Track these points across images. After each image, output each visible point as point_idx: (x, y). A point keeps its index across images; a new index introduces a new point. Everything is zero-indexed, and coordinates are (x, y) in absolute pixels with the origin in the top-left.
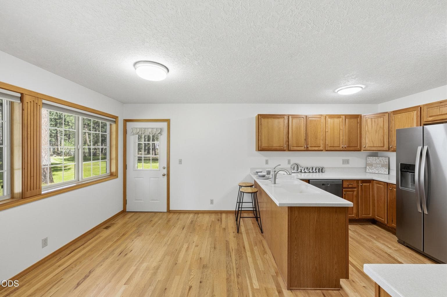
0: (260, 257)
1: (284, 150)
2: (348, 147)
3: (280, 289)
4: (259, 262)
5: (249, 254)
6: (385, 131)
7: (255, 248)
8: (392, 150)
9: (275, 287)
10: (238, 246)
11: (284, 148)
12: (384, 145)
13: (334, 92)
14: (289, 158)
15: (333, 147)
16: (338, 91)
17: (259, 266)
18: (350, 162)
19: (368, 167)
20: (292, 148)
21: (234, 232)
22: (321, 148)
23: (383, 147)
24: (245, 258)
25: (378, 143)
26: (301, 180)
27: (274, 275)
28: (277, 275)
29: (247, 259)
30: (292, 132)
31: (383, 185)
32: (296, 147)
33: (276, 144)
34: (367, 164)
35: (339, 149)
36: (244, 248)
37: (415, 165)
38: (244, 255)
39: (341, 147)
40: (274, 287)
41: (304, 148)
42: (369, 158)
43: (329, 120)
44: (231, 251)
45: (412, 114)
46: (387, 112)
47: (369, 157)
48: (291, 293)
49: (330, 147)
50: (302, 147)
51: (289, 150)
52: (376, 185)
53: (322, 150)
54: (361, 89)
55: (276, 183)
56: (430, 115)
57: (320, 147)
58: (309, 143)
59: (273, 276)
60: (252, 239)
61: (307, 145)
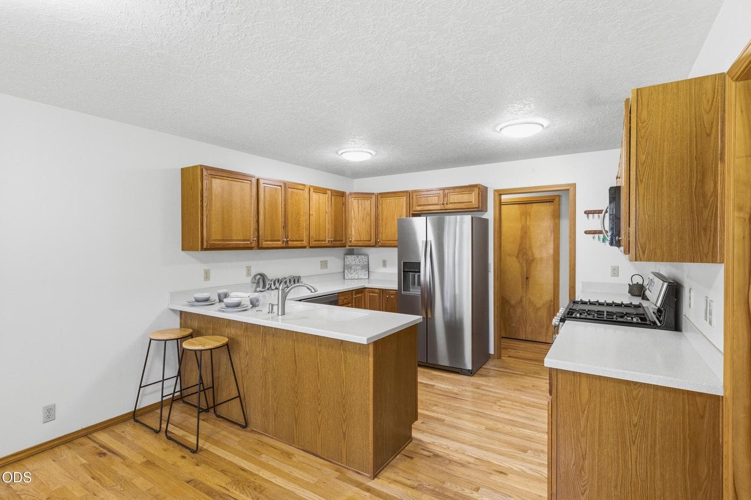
0: (289, 465)
1: (251, 248)
2: (334, 241)
3: (364, 486)
4: (297, 473)
5: (265, 474)
6: (372, 219)
7: (264, 458)
8: (380, 244)
9: (358, 489)
10: (229, 476)
11: (251, 243)
12: (371, 239)
13: (337, 153)
14: (248, 263)
15: (319, 241)
16: (342, 154)
17: (305, 479)
18: (329, 265)
19: (346, 271)
20: (265, 244)
21: (184, 457)
22: (305, 243)
23: (370, 241)
24: (267, 485)
25: (364, 237)
26: (300, 300)
27: (337, 476)
28: (341, 473)
29: (275, 484)
30: (265, 213)
31: (377, 293)
32: (271, 241)
33: (237, 235)
34: (345, 267)
35: (325, 244)
36: (243, 470)
37: (419, 264)
38: (258, 482)
39: (327, 242)
40: (356, 489)
41: (283, 243)
42: (347, 258)
43: (314, 196)
44: (227, 492)
45: (402, 199)
46: (374, 193)
47: (347, 256)
48: (380, 480)
49: (315, 241)
50: (279, 241)
51: (259, 247)
52: (367, 295)
53: (304, 247)
54: (370, 156)
55: (285, 312)
56: (419, 204)
57: (303, 241)
58: (290, 234)
59: (337, 478)
60: (240, 448)
61: (287, 237)
